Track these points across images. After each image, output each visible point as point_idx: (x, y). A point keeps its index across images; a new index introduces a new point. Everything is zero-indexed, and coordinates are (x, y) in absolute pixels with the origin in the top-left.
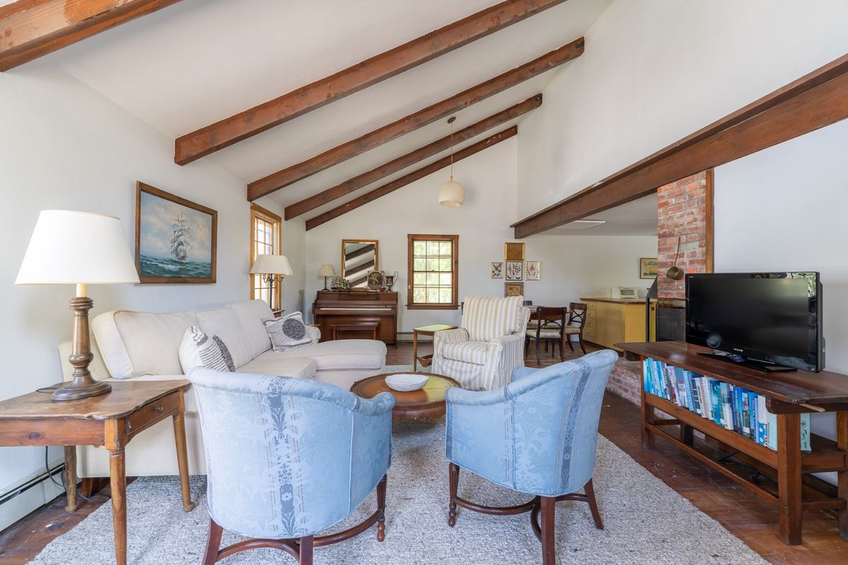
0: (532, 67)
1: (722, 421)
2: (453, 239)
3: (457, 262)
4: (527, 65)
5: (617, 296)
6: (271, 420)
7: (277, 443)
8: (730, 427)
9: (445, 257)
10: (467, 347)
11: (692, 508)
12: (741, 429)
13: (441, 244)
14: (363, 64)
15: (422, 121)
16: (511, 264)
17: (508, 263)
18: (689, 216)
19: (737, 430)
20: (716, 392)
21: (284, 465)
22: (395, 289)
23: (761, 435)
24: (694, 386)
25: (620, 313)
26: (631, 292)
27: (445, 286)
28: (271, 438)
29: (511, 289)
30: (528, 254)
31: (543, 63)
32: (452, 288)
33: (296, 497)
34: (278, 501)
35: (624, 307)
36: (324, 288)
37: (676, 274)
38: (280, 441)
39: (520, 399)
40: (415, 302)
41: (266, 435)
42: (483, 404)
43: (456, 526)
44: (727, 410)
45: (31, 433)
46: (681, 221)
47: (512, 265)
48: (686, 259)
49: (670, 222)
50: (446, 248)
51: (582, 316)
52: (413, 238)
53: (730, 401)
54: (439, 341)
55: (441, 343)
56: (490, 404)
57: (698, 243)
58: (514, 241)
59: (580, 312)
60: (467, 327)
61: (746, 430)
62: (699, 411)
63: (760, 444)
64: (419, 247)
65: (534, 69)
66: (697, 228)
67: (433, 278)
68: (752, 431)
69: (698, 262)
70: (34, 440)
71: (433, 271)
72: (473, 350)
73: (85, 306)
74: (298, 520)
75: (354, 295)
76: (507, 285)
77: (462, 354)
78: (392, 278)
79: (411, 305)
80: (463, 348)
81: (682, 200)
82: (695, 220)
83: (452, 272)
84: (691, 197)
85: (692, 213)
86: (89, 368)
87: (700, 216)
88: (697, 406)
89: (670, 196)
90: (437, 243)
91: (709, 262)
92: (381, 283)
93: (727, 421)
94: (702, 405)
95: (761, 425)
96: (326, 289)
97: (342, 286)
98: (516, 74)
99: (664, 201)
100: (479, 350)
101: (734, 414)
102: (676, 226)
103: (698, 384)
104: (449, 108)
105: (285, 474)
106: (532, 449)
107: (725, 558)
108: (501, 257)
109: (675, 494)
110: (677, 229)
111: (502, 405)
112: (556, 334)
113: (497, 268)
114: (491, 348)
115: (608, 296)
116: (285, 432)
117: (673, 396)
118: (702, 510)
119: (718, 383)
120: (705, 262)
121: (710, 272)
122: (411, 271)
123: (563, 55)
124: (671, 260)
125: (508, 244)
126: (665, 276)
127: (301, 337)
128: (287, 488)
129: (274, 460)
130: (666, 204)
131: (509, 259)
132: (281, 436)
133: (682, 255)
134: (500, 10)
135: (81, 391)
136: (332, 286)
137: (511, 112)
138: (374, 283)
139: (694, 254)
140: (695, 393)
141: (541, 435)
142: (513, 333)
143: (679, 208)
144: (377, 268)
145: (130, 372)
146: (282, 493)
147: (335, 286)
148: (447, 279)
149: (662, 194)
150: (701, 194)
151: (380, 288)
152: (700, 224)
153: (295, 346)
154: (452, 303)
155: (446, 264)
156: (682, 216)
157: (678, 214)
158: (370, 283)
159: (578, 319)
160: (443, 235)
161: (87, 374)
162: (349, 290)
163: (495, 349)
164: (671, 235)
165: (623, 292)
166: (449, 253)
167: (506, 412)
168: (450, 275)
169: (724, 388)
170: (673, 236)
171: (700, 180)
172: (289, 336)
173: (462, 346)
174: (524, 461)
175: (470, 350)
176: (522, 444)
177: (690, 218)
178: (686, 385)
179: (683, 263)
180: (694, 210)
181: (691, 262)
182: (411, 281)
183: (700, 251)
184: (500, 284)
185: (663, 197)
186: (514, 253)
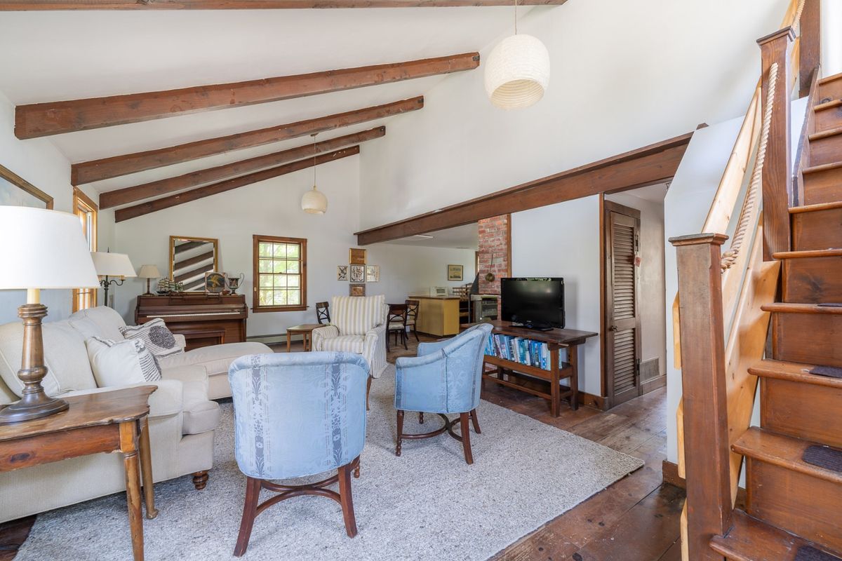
0: (388, 109)
1: (525, 362)
2: (301, 243)
3: (305, 265)
4: (384, 106)
5: (434, 294)
6: (330, 383)
7: (332, 400)
8: (529, 364)
9: (293, 259)
10: (346, 340)
11: (515, 413)
12: (534, 364)
13: (289, 246)
14: (268, 81)
15: (295, 134)
16: (355, 267)
17: (353, 267)
18: (497, 242)
19: (533, 364)
20: (521, 345)
21: (336, 415)
22: (239, 292)
23: (544, 364)
24: (511, 345)
25: (440, 307)
26: (443, 291)
27: (293, 288)
28: (328, 397)
29: (354, 290)
30: (368, 258)
31: (396, 108)
32: (301, 290)
33: (343, 437)
34: (331, 442)
35: (443, 303)
36: (146, 292)
37: (491, 278)
38: (335, 398)
39: (451, 355)
40: (260, 305)
41: (325, 394)
42: (427, 363)
43: (402, 455)
44: (528, 354)
45: (13, 456)
46: (493, 244)
47: (355, 269)
48: (496, 269)
49: (486, 244)
50: (293, 250)
51: (415, 311)
52: (258, 239)
53: (529, 349)
54: (318, 338)
55: (320, 339)
56: (432, 362)
57: (502, 258)
58: (356, 247)
59: (413, 307)
60: (338, 323)
61: (537, 363)
62: (513, 359)
63: (544, 370)
64: (265, 249)
65: (389, 111)
66: (502, 249)
67: (281, 281)
68: (540, 363)
69: (503, 270)
70: (19, 463)
71: (281, 273)
72: (351, 342)
73: (38, 315)
74: (343, 453)
75: (189, 300)
76: (351, 286)
77: (341, 346)
78: (237, 280)
79: (257, 308)
80: (342, 341)
81: (493, 231)
82: (501, 244)
83: (300, 274)
84: (498, 229)
85: (499, 240)
86: (42, 384)
87: (504, 242)
88: (512, 356)
89: (486, 227)
90: (284, 246)
91: (509, 271)
92: (223, 286)
93: (528, 362)
94: (515, 356)
95: (544, 359)
96: (148, 293)
97: (173, 290)
98: (376, 111)
99: (483, 229)
100: (357, 341)
101: (531, 356)
102: (490, 247)
103: (512, 343)
104: (321, 126)
105: (336, 421)
106: (458, 385)
107: (535, 429)
108: (346, 261)
109: (505, 409)
110: (490, 249)
111: (440, 362)
112: (400, 326)
113: (343, 271)
114: (369, 339)
115: (427, 295)
116: (339, 391)
117: (498, 353)
118: (519, 413)
119: (523, 340)
120: (507, 271)
121: (509, 277)
122: (256, 273)
123: (410, 105)
124: (486, 269)
125: (353, 250)
126: (484, 279)
127: (172, 346)
128: (337, 432)
129: (329, 412)
130: (484, 232)
131: (353, 263)
132: (335, 394)
133: (494, 266)
134: (383, 70)
135: (38, 409)
136: (159, 290)
137: (361, 136)
138: (213, 285)
139: (500, 265)
140: (511, 348)
141: (462, 375)
142: (378, 326)
143: (492, 236)
144: (217, 270)
145: (56, 388)
146: (333, 436)
147: (163, 290)
148: (295, 281)
149: (482, 225)
150: (504, 228)
151: (223, 292)
152: (504, 247)
153: (167, 355)
154: (301, 305)
155: (294, 267)
156: (493, 241)
157: (492, 239)
158: (209, 285)
159: (412, 313)
160: (291, 238)
161: (41, 390)
162: (182, 294)
163: (372, 338)
164: (487, 252)
165: (438, 291)
166: (297, 256)
167: (442, 365)
168: (298, 277)
169: (526, 343)
170: (488, 253)
171: (502, 220)
172: (158, 345)
173: (340, 340)
174: (453, 392)
175: (349, 343)
176: (452, 383)
177: (498, 243)
178: (506, 345)
179: (495, 271)
180: (501, 238)
181: (499, 271)
182: (256, 283)
183: (504, 263)
184: (345, 285)
185: (482, 227)
186: (357, 258)
